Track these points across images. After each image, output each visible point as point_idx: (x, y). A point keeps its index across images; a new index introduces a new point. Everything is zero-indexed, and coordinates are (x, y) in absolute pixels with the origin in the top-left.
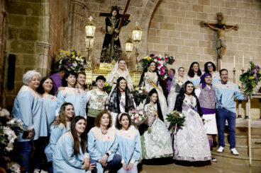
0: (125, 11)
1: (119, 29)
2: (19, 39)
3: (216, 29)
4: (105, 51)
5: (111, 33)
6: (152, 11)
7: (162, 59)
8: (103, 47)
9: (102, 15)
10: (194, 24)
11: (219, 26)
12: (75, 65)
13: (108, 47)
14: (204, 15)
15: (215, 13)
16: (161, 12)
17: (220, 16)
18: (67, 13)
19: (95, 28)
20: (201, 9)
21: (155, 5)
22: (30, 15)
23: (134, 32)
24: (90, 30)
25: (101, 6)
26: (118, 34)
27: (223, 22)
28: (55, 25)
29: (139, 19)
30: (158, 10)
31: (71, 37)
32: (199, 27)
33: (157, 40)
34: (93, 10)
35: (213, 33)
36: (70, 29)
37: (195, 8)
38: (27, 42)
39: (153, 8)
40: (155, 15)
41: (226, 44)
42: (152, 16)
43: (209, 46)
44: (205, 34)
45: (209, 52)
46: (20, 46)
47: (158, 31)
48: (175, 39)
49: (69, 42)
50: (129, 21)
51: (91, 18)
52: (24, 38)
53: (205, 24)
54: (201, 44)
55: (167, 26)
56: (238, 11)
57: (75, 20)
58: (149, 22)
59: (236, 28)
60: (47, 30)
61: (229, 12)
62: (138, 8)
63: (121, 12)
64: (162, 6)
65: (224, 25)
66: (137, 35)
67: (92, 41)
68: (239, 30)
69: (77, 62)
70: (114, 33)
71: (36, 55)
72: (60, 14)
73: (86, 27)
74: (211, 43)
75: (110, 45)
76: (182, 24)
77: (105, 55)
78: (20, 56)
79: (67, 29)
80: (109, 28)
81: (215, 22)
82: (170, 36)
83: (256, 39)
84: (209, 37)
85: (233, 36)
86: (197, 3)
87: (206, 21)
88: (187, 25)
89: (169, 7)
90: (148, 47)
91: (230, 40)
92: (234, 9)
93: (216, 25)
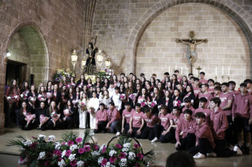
2: (36, 67)
3: (187, 43)
4: (86, 68)
8: (85, 66)
10: (172, 41)
11: (191, 41)
14: (180, 34)
15: (188, 32)
16: (146, 35)
17: (192, 34)
20: (177, 29)
22: (39, 54)
29: (128, 42)
30: (144, 34)
32: (175, 43)
33: (143, 55)
35: (186, 47)
37: (172, 29)
38: (39, 68)
43: (183, 56)
44: (179, 48)
45: (183, 61)
46: (36, 70)
47: (144, 48)
48: (157, 53)
52: (37, 65)
54: (177, 55)
55: (151, 45)
56: (207, 28)
59: (205, 41)
60: (48, 61)
61: (200, 29)
62: (126, 35)
64: (147, 30)
68: (208, 43)
70: (89, 57)
71: (43, 74)
73: (72, 56)
74: (185, 54)
76: (162, 42)
78: (36, 75)
81: (186, 37)
82: (153, 51)
83: (224, 48)
84: (184, 49)
85: (203, 48)
86: (173, 25)
87: (181, 38)
88: (166, 42)
89: (152, 31)
90: (137, 60)
91: (201, 51)
92: (204, 26)
93: (188, 41)
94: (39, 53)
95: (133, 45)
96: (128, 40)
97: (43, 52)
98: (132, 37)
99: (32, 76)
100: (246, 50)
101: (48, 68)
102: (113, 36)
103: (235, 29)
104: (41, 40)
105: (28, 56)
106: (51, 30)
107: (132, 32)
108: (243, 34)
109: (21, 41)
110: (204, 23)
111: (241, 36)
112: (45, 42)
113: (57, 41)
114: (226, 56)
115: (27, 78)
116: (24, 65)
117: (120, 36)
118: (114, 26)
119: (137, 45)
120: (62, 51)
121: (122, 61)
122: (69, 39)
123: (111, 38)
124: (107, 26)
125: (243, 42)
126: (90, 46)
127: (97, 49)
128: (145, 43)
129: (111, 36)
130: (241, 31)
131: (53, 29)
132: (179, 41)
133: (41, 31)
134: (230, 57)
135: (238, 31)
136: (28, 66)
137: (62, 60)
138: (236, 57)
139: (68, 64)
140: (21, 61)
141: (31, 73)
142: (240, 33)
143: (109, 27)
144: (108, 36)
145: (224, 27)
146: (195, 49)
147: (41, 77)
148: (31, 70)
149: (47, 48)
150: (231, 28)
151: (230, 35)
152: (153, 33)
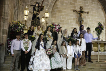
0: (42, 4)
1: (39, 12)
3: (80, 13)
4: (33, 22)
5: (36, 14)
6: (53, 5)
7: (57, 26)
8: (32, 20)
9: (31, 5)
10: (71, 10)
12: (20, 28)
13: (34, 20)
15: (79, 6)
18: (15, 4)
19: (28, 11)
20: (74, 4)
21: (54, 2)
23: (46, 13)
24: (26, 12)
25: (31, 2)
26: (39, 14)
27: (83, 10)
28: (10, 9)
29: (48, 8)
30: (56, 4)
31: (18, 15)
32: (73, 12)
33: (55, 17)
34: (27, 3)
36: (17, 11)
37: (71, 4)
39: (54, 3)
40: (54, 6)
41: (84, 19)
42: (53, 7)
43: (77, 20)
44: (75, 15)
45: (77, 23)
47: (56, 13)
48: (63, 17)
49: (17, 17)
50: (44, 9)
51: (27, 7)
53: (75, 11)
54: (74, 19)
55: (59, 11)
56: (88, 6)
57: (19, 7)
58: (52, 9)
61: (85, 6)
62: (47, 3)
63: (40, 5)
64: (57, 3)
65: (83, 11)
66: (47, 15)
67: (27, 17)
68: (89, 14)
69: (21, 26)
70: (37, 14)
71: (2, 23)
72: (12, 5)
73: (25, 11)
74: (78, 19)
75: (35, 19)
76: (66, 11)
77: (33, 24)
79: (16, 11)
80: (35, 12)
81: (79, 10)
82: (61, 16)
83: (96, 18)
84: (77, 16)
86: (72, 2)
87: (76, 10)
88: (68, 11)
89: (60, 3)
91: (86, 18)
92: (87, 4)
96: (48, 6)
103: (101, 8)
108: (104, 11)
110: (87, 3)
111: (104, 12)
125: (104, 15)
128: (56, 10)
130: (104, 10)
135: (102, 9)
142: (103, 10)
145: (96, 6)
150: (99, 7)
151: (99, 11)
152: (61, 4)
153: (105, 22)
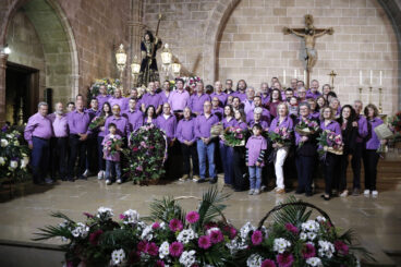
2: (55, 75)
3: (302, 35)
5: (144, 58)
8: (140, 72)
10: (276, 31)
11: (307, 31)
13: (144, 72)
14: (288, 20)
15: (302, 16)
16: (234, 21)
17: (309, 19)
20: (284, 12)
22: (61, 53)
32: (281, 34)
33: (230, 55)
35: (299, 40)
37: (277, 12)
38: (61, 76)
43: (295, 57)
44: (289, 43)
45: (295, 64)
46: (55, 80)
47: (231, 43)
48: (252, 52)
52: (58, 73)
54: (285, 54)
55: (242, 37)
56: (332, 10)
59: (329, 31)
61: (321, 12)
64: (235, 14)
65: (311, 29)
68: (334, 34)
70: (147, 57)
71: (68, 87)
74: (298, 53)
75: (146, 69)
76: (260, 33)
78: (56, 89)
80: (143, 53)
81: (301, 26)
82: (246, 48)
83: (359, 43)
84: (295, 45)
85: (326, 43)
86: (278, 6)
88: (267, 34)
89: (244, 14)
90: (220, 62)
91: (323, 47)
92: (328, 8)
93: (302, 31)
94: (61, 50)
95: (213, 38)
96: (206, 29)
97: (67, 49)
98: (212, 25)
99: (50, 92)
100: (392, 46)
101: (77, 75)
102: (179, 22)
103: (375, 12)
104: (63, 27)
105: (41, 55)
106: (79, 8)
107: (212, 15)
108: (388, 22)
109: (27, 27)
110: (328, 2)
111: (385, 24)
112: (70, 29)
113: (90, 28)
114: (362, 56)
115: (42, 94)
116: (35, 71)
117: (193, 23)
118: (180, 6)
119: (220, 37)
120: (98, 47)
121: (196, 65)
122: (108, 27)
123: (177, 27)
124: (169, 6)
125: (389, 33)
126: (147, 37)
127: (160, 42)
128: (232, 35)
129: (176, 23)
130: (386, 16)
131: (82, 7)
132: (288, 31)
133: (63, 10)
134: (369, 57)
135: (381, 15)
136: (41, 74)
137: (99, 63)
138: (376, 57)
139: (108, 71)
140: (30, 65)
141: (48, 86)
142: (383, 19)
143: (173, 7)
144: (171, 23)
145: (358, 8)
146: (314, 45)
147: (65, 92)
148: (47, 81)
149: (73, 41)
150: (370, 11)
151: (368, 22)
152: (246, 17)
153: (390, 55)
